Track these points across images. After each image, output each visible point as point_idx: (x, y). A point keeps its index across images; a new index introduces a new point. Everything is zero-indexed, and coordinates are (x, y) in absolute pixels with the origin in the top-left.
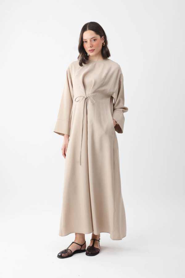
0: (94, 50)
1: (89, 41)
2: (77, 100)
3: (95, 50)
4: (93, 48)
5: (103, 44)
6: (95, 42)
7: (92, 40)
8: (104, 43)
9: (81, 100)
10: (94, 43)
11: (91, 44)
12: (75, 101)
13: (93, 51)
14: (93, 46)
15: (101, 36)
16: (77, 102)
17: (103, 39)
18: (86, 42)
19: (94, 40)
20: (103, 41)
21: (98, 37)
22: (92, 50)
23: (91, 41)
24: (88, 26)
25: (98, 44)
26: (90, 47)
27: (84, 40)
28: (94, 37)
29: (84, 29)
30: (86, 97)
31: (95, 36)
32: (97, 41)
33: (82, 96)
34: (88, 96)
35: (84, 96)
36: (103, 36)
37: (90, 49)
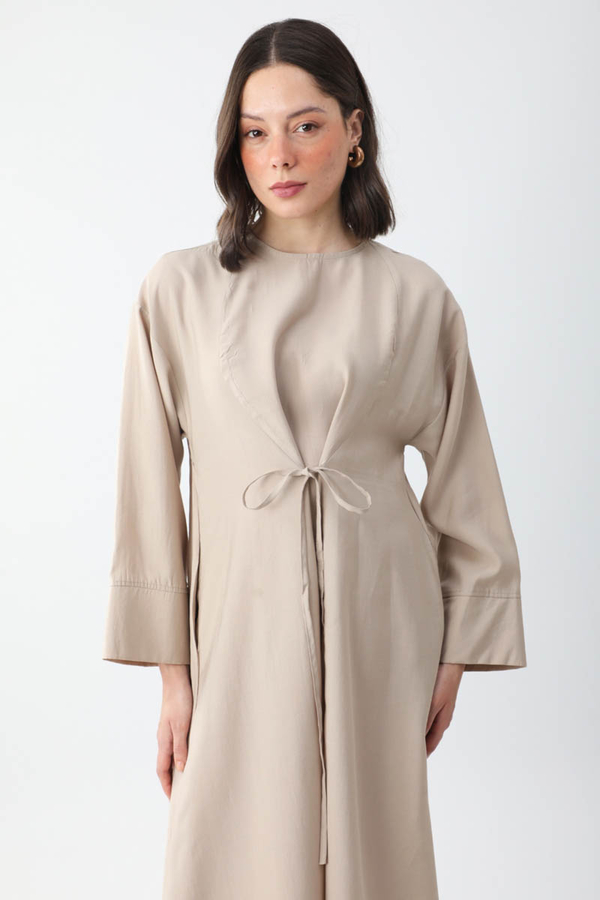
0: (303, 185)
1: (275, 130)
3: (308, 188)
4: (296, 175)
5: (353, 154)
6: (314, 140)
7: (293, 123)
8: (360, 150)
9: (280, 494)
10: (308, 145)
11: (287, 146)
12: (245, 503)
13: (295, 193)
14: (296, 163)
15: (346, 109)
16: (258, 508)
17: (355, 125)
18: (259, 133)
19: (308, 127)
20: (356, 140)
21: (331, 109)
22: (289, 185)
23: (286, 129)
24: (274, 40)
26: (279, 165)
27: (246, 123)
28: (311, 110)
29: (253, 56)
31: (314, 104)
32: (321, 133)
33: (280, 473)
34: (316, 469)
35: (297, 471)
36: (358, 111)
37: (279, 180)
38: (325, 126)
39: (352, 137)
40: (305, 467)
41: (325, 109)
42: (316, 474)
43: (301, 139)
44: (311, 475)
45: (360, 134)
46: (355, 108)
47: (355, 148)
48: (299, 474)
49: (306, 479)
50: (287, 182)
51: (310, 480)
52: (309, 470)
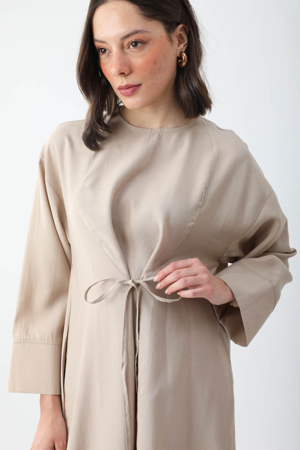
0: (139, 85)
1: (115, 49)
2: (93, 295)
3: (143, 88)
4: (132, 80)
5: (180, 58)
6: (142, 53)
7: (125, 43)
8: (184, 54)
9: (111, 296)
10: (137, 58)
12: (86, 298)
13: (134, 92)
14: (131, 72)
15: (170, 27)
16: (95, 302)
17: (180, 36)
18: (106, 51)
19: (136, 44)
20: (182, 47)
21: (156, 30)
22: (128, 87)
23: (122, 47)
25: (155, 62)
27: (97, 44)
28: (137, 32)
30: (130, 282)
31: (139, 28)
32: (147, 48)
33: (113, 280)
34: (138, 282)
35: (125, 281)
36: (181, 26)
37: (121, 84)
38: (151, 42)
39: (179, 46)
40: (131, 279)
41: (149, 30)
42: (138, 285)
43: (133, 53)
44: (134, 285)
45: (186, 42)
46: (178, 24)
47: (181, 53)
48: (126, 283)
49: (130, 287)
50: (126, 85)
51: (133, 288)
52: (133, 281)
